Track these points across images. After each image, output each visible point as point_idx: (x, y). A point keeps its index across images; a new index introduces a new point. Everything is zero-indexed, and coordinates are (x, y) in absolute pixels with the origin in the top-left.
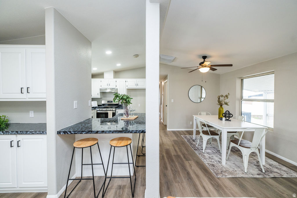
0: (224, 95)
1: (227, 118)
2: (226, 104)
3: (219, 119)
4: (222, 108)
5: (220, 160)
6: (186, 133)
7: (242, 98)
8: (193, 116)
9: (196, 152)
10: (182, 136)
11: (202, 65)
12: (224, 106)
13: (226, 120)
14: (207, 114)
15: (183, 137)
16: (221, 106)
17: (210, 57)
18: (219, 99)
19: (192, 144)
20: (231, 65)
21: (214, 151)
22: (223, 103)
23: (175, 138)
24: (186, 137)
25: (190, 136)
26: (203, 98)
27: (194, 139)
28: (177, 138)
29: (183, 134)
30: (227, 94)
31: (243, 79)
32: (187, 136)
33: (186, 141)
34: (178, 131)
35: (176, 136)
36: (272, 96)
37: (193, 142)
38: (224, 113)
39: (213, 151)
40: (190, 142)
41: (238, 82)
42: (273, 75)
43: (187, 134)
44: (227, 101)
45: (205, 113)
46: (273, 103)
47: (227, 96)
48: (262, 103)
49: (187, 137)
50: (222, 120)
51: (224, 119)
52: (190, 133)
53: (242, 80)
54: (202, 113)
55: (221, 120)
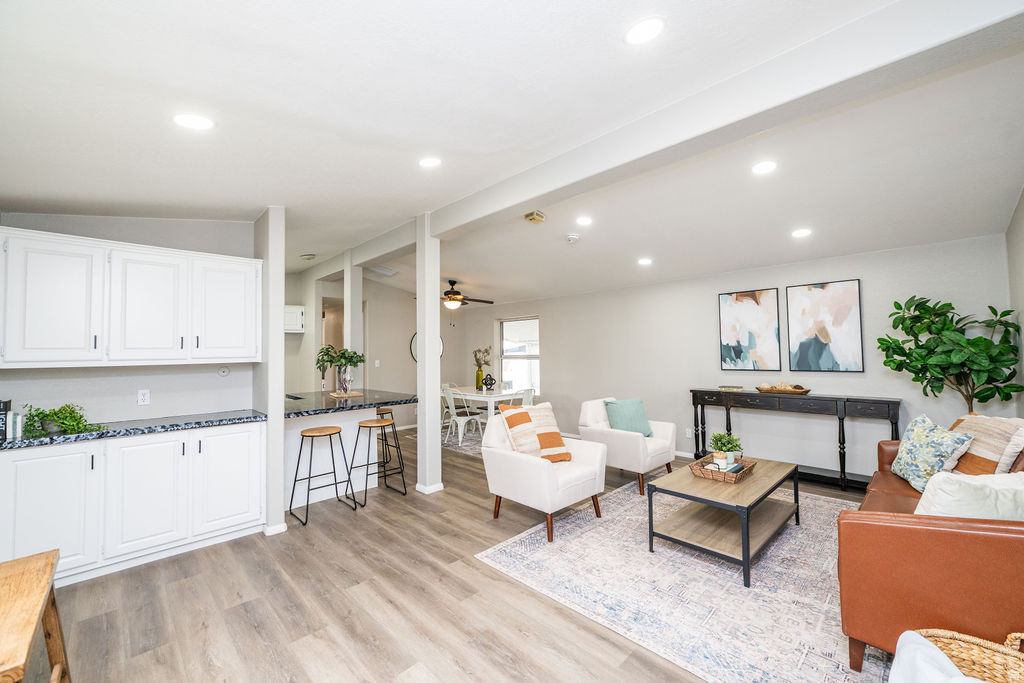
0: (483, 350)
1: (489, 386)
2: (487, 363)
3: (478, 388)
4: (481, 370)
7: (502, 352)
12: (484, 367)
13: (488, 389)
16: (480, 367)
17: (461, 283)
18: (476, 355)
20: (492, 303)
22: (483, 362)
30: (487, 347)
36: (536, 351)
38: (484, 379)
41: (497, 325)
42: (537, 321)
44: (488, 358)
46: (538, 361)
47: (486, 351)
48: (525, 361)
50: (482, 391)
51: (484, 388)
53: (502, 323)
55: (480, 390)
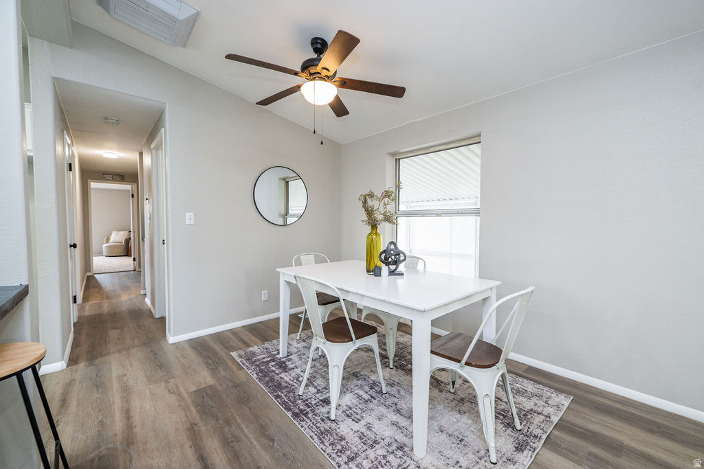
1: (393, 267)
3: (368, 271)
4: (376, 233)
5: (400, 438)
6: (248, 337)
8: (278, 270)
9: (306, 429)
10: (234, 354)
11: (312, 70)
13: (392, 273)
14: (319, 260)
15: (239, 360)
16: (372, 229)
18: (365, 202)
19: (279, 386)
21: (361, 392)
22: (381, 217)
23: (205, 378)
24: (250, 358)
25: (266, 345)
26: (293, 216)
27: (281, 356)
28: (214, 371)
29: (240, 344)
30: (386, 188)
31: (399, 159)
32: (255, 349)
33: (255, 376)
34: (218, 337)
35: (207, 364)
37: (283, 375)
38: (384, 252)
39: (359, 397)
40: (272, 380)
41: (390, 163)
43: (254, 338)
44: (389, 210)
45: (312, 257)
47: (388, 195)
49: (254, 354)
50: (380, 275)
51: (385, 269)
52: (266, 331)
53: (398, 161)
54: (303, 258)
55: (375, 275)
